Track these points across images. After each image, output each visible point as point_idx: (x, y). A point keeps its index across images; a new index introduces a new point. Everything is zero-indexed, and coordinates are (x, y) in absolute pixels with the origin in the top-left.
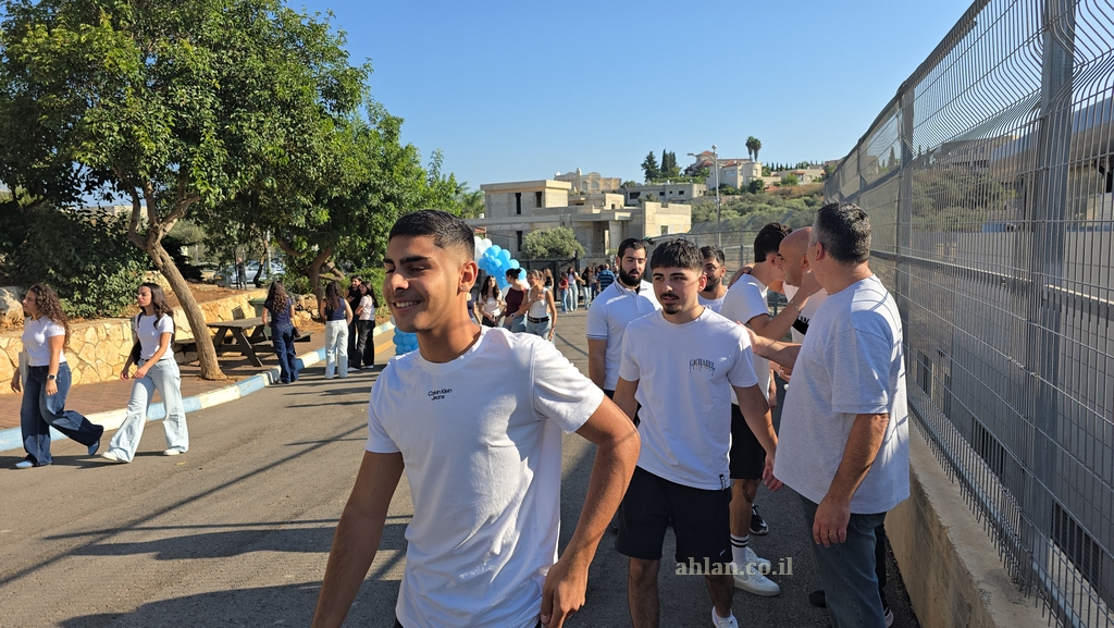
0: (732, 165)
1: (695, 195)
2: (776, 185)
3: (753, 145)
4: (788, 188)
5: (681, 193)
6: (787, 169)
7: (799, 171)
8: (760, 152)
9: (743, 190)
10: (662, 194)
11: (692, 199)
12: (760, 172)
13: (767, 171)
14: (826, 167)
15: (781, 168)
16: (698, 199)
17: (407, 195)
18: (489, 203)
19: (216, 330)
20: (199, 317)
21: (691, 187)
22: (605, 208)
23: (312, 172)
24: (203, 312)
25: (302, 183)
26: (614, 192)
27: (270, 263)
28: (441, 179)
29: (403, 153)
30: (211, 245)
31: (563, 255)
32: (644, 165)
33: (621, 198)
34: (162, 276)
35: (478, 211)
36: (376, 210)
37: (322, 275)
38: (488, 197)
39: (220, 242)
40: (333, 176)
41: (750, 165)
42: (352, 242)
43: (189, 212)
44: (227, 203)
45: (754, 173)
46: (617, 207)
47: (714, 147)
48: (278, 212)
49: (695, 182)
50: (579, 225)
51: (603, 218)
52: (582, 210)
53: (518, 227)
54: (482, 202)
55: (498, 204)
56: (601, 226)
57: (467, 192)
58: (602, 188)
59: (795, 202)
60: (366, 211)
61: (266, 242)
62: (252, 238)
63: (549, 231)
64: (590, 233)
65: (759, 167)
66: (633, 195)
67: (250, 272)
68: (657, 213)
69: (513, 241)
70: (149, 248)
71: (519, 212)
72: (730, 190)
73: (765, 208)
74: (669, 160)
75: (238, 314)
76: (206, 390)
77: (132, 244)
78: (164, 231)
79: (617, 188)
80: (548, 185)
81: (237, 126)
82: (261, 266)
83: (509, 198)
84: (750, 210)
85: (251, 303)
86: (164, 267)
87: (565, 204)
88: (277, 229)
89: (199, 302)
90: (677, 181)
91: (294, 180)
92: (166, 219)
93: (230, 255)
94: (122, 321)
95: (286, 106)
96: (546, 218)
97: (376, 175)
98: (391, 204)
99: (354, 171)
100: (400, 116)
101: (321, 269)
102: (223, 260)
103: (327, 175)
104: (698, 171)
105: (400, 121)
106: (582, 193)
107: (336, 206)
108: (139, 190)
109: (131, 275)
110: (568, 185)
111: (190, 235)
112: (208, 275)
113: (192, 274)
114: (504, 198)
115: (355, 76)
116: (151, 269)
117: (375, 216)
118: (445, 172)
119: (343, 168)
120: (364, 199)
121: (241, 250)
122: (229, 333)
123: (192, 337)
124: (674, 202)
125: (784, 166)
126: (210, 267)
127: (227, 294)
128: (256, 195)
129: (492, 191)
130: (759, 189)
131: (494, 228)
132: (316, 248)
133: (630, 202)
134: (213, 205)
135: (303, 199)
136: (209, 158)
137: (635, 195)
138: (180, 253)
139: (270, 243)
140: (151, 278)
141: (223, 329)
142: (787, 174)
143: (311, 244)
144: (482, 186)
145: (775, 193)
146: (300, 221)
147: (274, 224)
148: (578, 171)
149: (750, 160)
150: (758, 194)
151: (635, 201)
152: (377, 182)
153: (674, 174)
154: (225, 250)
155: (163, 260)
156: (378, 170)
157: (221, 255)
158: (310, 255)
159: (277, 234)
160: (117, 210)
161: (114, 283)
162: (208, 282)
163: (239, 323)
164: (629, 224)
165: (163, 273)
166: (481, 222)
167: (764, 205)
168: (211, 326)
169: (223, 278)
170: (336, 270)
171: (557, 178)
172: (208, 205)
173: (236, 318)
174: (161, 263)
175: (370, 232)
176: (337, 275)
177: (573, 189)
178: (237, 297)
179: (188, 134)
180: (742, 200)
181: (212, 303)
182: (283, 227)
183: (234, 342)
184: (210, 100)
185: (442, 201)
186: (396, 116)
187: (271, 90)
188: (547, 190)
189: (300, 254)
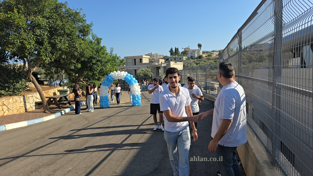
0: (194, 51)
1: (184, 59)
2: (206, 56)
3: (200, 46)
4: (209, 57)
5: (180, 59)
6: (209, 52)
7: (212, 53)
8: (201, 47)
9: (197, 58)
10: (175, 59)
11: (183, 61)
12: (202, 53)
13: (204, 53)
14: (219, 51)
15: (207, 52)
16: (185, 61)
17: (103, 60)
18: (127, 62)
19: (48, 99)
20: (43, 95)
21: (183, 57)
22: (159, 63)
23: (76, 54)
24: (44, 93)
25: (73, 57)
26: (162, 59)
27: (64, 79)
28: (113, 55)
29: (102, 48)
30: (47, 74)
31: (148, 76)
32: (169, 51)
33: (164, 60)
34: (32, 83)
35: (124, 64)
36: (94, 64)
37: (79, 83)
38: (126, 60)
39: (49, 74)
40: (82, 55)
41: (199, 51)
42: (88, 73)
43: (40, 65)
44: (51, 63)
45: (200, 53)
46: (163, 63)
47: (189, 46)
48: (66, 64)
49: (184, 56)
50: (152, 68)
51: (159, 66)
52: (153, 64)
53: (135, 69)
54: (125, 61)
55: (129, 62)
56: (158, 68)
57: (120, 59)
58: (158, 57)
59: (211, 61)
60: (91, 64)
61: (63, 73)
62: (59, 72)
63: (144, 69)
64: (155, 70)
65: (201, 52)
66: (167, 59)
67: (58, 82)
68: (174, 64)
69: (134, 73)
70: (28, 75)
71: (135, 64)
72: (194, 58)
73: (203, 63)
74: (177, 50)
75: (55, 94)
76: (45, 116)
77: (23, 74)
78: (33, 70)
79: (163, 57)
80: (143, 57)
81: (54, 40)
82: (61, 80)
83: (133, 60)
84: (199, 63)
85: (58, 91)
86: (33, 81)
87: (148, 62)
88: (66, 70)
89: (43, 91)
90: (179, 56)
91: (71, 56)
92: (33, 67)
93: (52, 77)
94: (20, 96)
95: (68, 35)
96: (143, 66)
97: (94, 54)
98: (99, 63)
99: (88, 53)
100: (101, 38)
101: (79, 81)
102: (50, 79)
103: (80, 54)
104: (185, 53)
105: (101, 39)
106: (153, 59)
107: (83, 63)
108: (25, 59)
109: (23, 83)
110: (149, 57)
111: (40, 72)
112: (46, 83)
113: (41, 83)
114: (131, 61)
115: (88, 26)
116: (29, 81)
117: (94, 66)
118: (114, 53)
119: (85, 52)
120: (91, 61)
121: (55, 76)
122: (52, 99)
123: (41, 101)
124: (178, 61)
125: (208, 51)
126: (46, 81)
127: (51, 88)
128: (59, 60)
129: (128, 59)
130: (201, 58)
131: (128, 69)
132: (77, 75)
133: (166, 61)
134: (47, 63)
135: (73, 61)
136: (46, 49)
137: (167, 60)
138: (37, 77)
139: (64, 74)
140: (29, 84)
141: (50, 98)
142: (209, 54)
143: (76, 74)
144: (125, 57)
145: (206, 59)
146: (73, 67)
147: (65, 68)
148: (152, 53)
149: (199, 50)
150: (201, 59)
151: (168, 61)
152: (95, 56)
153: (178, 54)
154: (51, 76)
155: (32, 79)
156: (95, 53)
157: (49, 77)
158: (76, 77)
159: (66, 71)
160: (19, 65)
161: (18, 85)
162: (46, 85)
163: (55, 97)
164: (166, 67)
165: (32, 82)
166: (124, 67)
167: (203, 62)
168: (47, 98)
169: (50, 84)
170: (83, 81)
171: (146, 55)
172: (46, 63)
173: (54, 95)
174: (32, 80)
175: (93, 70)
176: (83, 83)
177: (150, 58)
178: (54, 89)
179: (40, 43)
180: (197, 61)
181: (47, 91)
182: (67, 69)
183: (53, 102)
184: (46, 33)
185: (113, 61)
186: (100, 38)
187: (64, 30)
188: (143, 58)
189: (73, 77)
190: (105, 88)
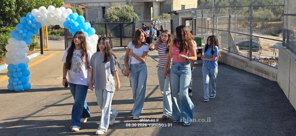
53: (103, 5)
64: (143, 9)
131: (89, 5)
166: (82, 2)
190: (18, 44)
